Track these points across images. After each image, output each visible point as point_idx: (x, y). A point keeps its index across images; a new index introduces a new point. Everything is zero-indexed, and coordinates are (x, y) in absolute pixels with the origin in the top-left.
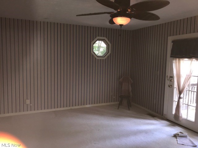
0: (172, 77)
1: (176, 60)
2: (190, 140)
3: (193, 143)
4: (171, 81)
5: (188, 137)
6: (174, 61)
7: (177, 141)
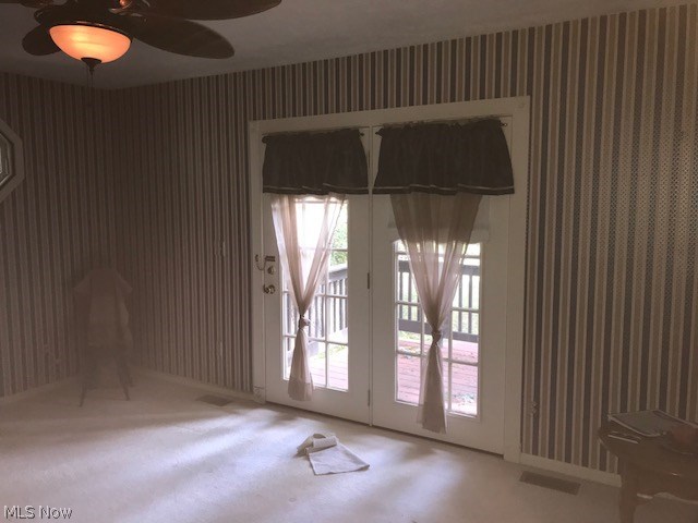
0: (272, 258)
1: (281, 202)
2: (348, 454)
3: (356, 460)
4: (270, 271)
5: (340, 445)
6: (276, 205)
7: (311, 466)
